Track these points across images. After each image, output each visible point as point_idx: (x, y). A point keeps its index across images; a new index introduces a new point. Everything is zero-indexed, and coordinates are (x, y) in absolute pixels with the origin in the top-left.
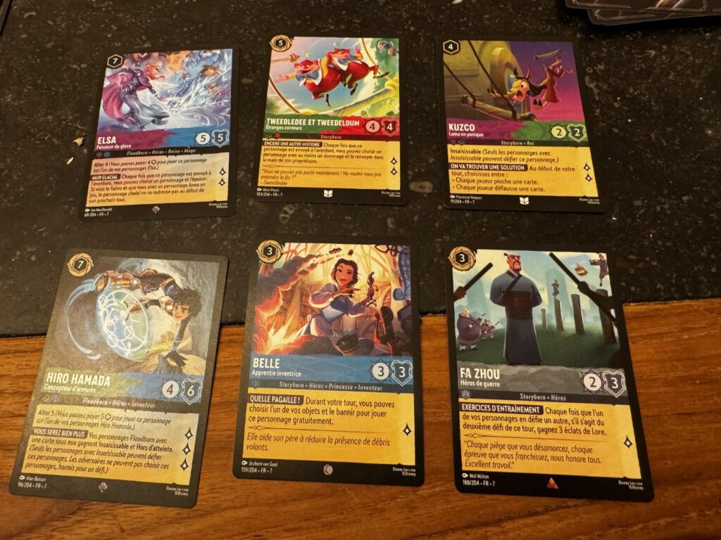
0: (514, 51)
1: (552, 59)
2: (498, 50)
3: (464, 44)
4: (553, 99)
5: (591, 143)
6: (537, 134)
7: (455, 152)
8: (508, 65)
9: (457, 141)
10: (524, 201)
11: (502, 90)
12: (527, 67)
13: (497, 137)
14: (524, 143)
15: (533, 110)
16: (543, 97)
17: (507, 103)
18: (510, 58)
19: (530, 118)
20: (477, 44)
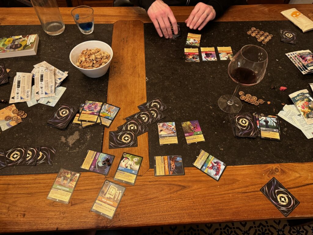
0: (191, 123)
1: (196, 123)
2: (188, 123)
3: (184, 123)
4: (197, 128)
5: (203, 134)
6: (196, 134)
7: (187, 138)
8: (190, 125)
9: (186, 136)
10: (196, 143)
11: (190, 128)
12: (193, 125)
13: (191, 135)
14: (195, 135)
15: (195, 130)
16: (196, 128)
17: (191, 130)
18: (190, 124)
19: (195, 131)
20: (186, 122)
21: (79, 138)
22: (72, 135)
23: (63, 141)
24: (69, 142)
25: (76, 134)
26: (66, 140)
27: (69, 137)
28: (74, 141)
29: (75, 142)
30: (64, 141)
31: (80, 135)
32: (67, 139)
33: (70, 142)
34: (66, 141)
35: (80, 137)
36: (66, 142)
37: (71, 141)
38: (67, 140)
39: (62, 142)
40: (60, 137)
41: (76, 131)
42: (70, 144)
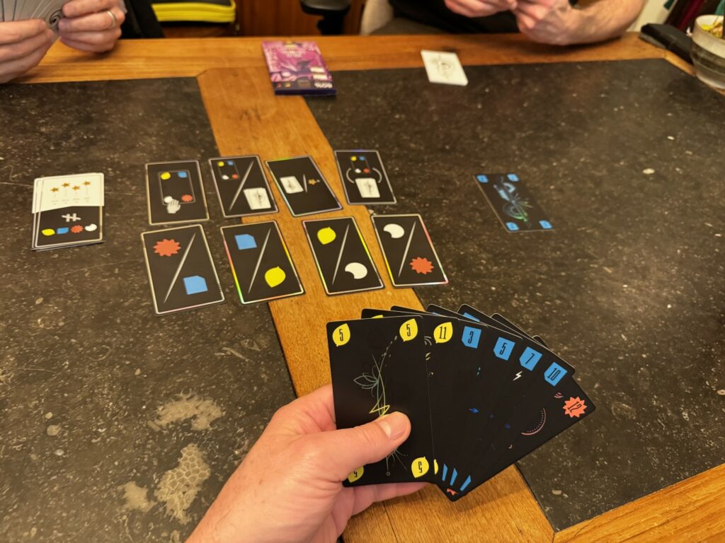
21: (207, 473)
22: (172, 468)
23: (136, 506)
24: (169, 507)
25: (192, 460)
26: (150, 497)
27: (160, 477)
28: (192, 493)
29: (199, 494)
30: (144, 505)
31: (208, 459)
32: (156, 493)
33: (172, 501)
34: (153, 504)
35: (212, 467)
36: (155, 509)
37: (176, 498)
38: (155, 499)
39: (134, 513)
40: (120, 488)
41: (185, 444)
42: (179, 514)
